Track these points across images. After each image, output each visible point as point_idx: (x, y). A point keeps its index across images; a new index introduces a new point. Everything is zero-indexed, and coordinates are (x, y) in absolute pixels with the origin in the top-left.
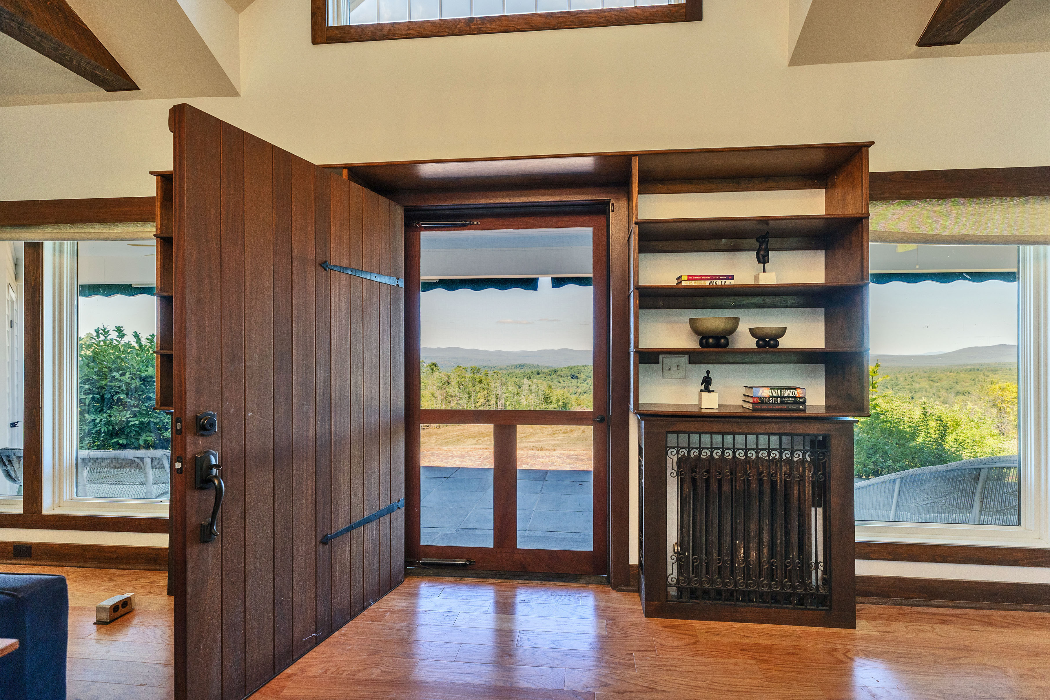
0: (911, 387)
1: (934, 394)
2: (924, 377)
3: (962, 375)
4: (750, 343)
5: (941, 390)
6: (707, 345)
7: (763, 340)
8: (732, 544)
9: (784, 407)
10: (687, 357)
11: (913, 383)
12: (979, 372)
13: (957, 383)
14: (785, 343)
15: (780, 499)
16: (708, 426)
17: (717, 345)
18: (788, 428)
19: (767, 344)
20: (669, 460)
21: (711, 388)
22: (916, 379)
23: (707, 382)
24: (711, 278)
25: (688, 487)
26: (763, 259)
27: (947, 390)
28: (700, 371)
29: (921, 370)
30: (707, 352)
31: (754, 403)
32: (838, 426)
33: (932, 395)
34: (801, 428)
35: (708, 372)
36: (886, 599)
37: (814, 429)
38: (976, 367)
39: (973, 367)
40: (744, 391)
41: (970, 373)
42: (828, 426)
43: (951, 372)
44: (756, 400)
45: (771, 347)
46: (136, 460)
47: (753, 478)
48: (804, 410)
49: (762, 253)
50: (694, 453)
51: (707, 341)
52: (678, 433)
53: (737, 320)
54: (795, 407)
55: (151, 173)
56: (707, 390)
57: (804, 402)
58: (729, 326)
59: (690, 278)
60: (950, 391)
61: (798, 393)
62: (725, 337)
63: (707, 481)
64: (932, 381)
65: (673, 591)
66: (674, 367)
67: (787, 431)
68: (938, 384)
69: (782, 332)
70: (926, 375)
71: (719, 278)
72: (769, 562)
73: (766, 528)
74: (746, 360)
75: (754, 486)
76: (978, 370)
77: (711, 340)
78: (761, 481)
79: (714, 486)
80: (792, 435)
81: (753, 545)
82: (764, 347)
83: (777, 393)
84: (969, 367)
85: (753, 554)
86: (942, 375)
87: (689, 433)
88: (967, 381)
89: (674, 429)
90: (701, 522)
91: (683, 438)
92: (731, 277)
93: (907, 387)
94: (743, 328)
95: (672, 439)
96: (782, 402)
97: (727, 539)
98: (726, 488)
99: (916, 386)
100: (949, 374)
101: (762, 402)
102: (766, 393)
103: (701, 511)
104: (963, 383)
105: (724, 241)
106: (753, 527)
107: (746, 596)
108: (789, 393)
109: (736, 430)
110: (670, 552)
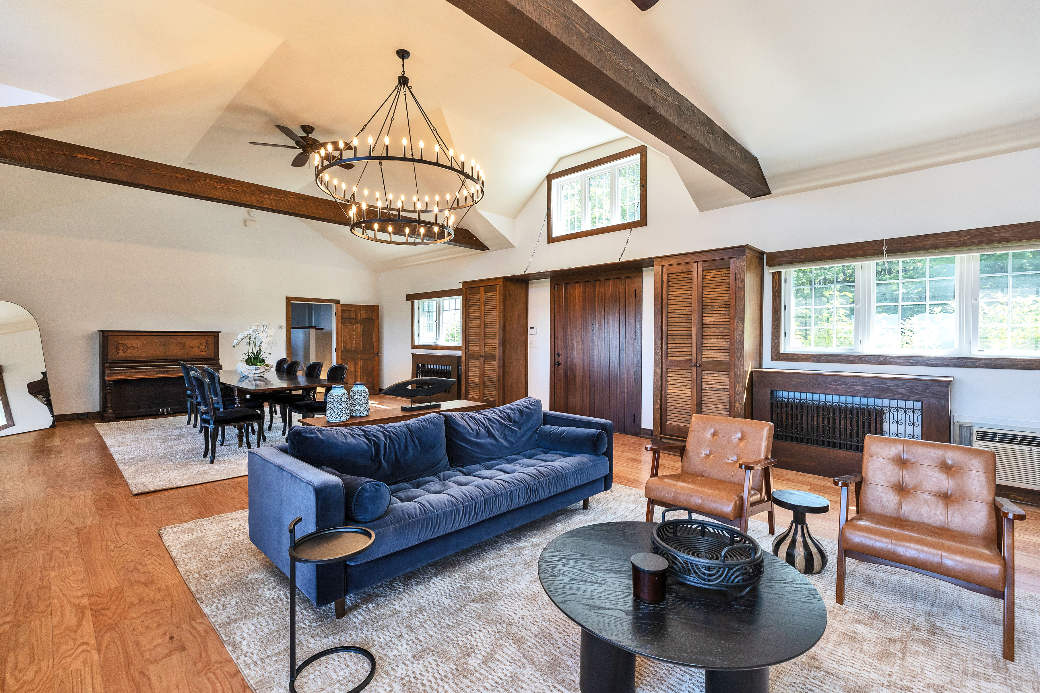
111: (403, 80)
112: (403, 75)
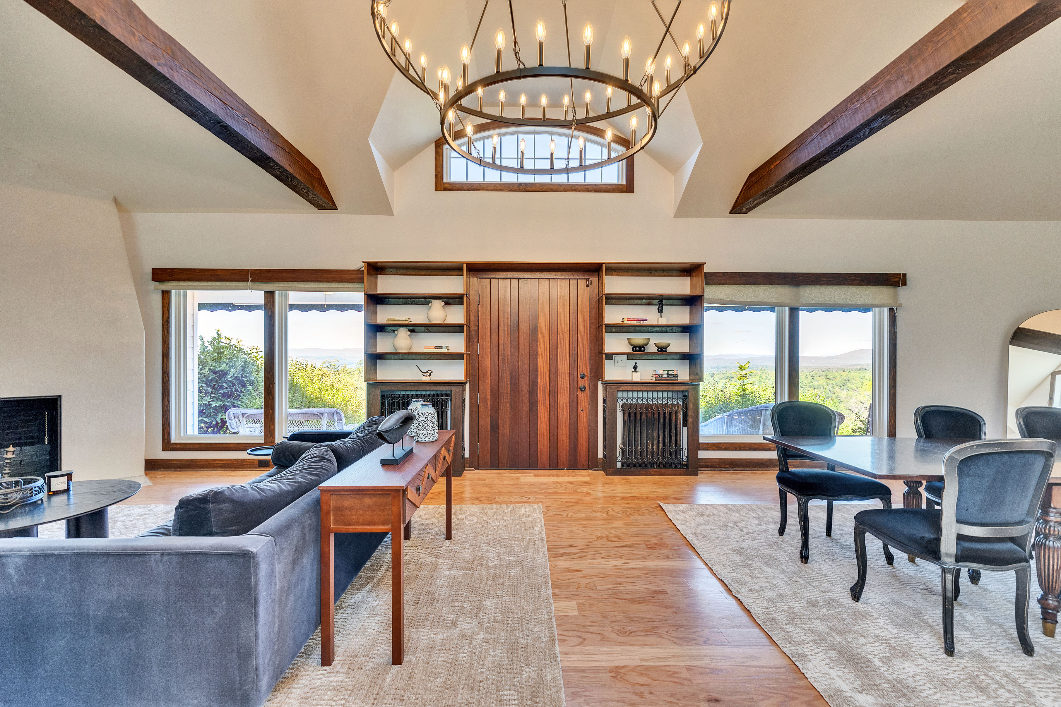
0: (811, 384)
1: (830, 391)
2: (822, 375)
3: (853, 374)
4: (655, 350)
5: (836, 387)
6: (636, 351)
7: (661, 348)
8: (647, 442)
9: (669, 378)
10: (626, 356)
11: (813, 381)
12: (867, 371)
13: (848, 380)
14: (670, 350)
15: (667, 421)
16: (635, 388)
17: (640, 351)
18: (671, 388)
19: (662, 350)
20: (618, 404)
21: (637, 371)
22: (815, 378)
23: (635, 367)
24: (638, 320)
25: (626, 417)
26: (661, 311)
27: (841, 387)
28: (632, 363)
29: (820, 370)
30: (635, 354)
31: (656, 377)
32: (692, 387)
33: (828, 391)
34: (676, 388)
35: (636, 363)
36: (715, 468)
37: (682, 388)
38: (864, 367)
39: (862, 367)
40: (652, 372)
41: (859, 372)
42: (687, 387)
43: (844, 371)
44: (657, 376)
45: (664, 352)
46: (319, 414)
47: (656, 412)
48: (678, 380)
49: (660, 308)
50: (629, 402)
51: (636, 349)
52: (622, 391)
53: (649, 339)
54: (673, 378)
55: (362, 262)
56: (635, 371)
57: (678, 377)
58: (645, 342)
59: (628, 320)
60: (843, 388)
61: (675, 372)
62: (643, 347)
63: (635, 413)
64: (829, 379)
65: (619, 465)
66: (620, 361)
67: (670, 390)
68: (833, 382)
69: (669, 345)
70: (824, 374)
71: (641, 320)
72: (662, 448)
73: (661, 435)
74: (653, 358)
75: (656, 416)
76: (866, 369)
77: (637, 348)
78: (659, 414)
79: (638, 415)
80: (672, 391)
81: (656, 442)
82: (661, 351)
83: (666, 372)
84: (859, 367)
85: (655, 446)
86: (836, 374)
87: (627, 391)
88: (856, 379)
89: (621, 389)
90: (632, 433)
91: (625, 395)
92: (646, 320)
93: (808, 385)
94: (652, 342)
95: (619, 395)
96: (668, 377)
97: (644, 440)
98: (643, 417)
99: (815, 383)
100: (842, 373)
101: (660, 377)
102: (661, 372)
103: (633, 429)
104: (853, 381)
105: (644, 300)
106: (655, 434)
107: (652, 465)
108: (671, 372)
109: (648, 390)
110: (618, 447)
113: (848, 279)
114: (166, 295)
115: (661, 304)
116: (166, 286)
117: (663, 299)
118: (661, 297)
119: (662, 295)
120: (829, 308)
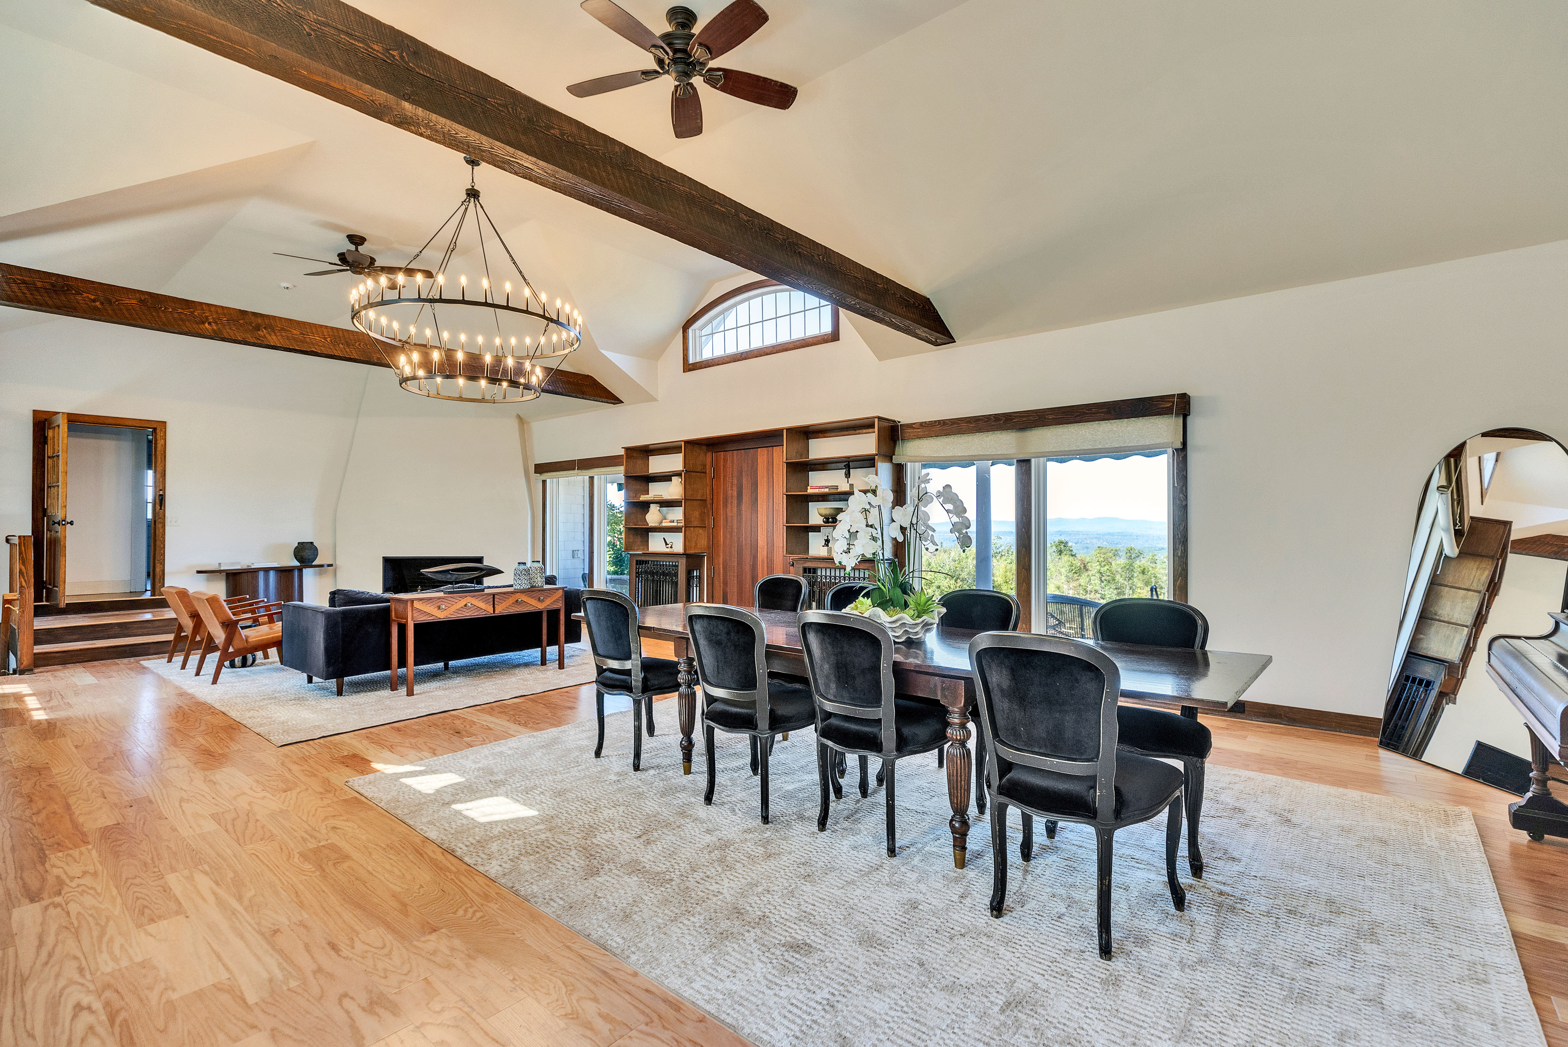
23: (827, 541)
26: (848, 475)
49: (848, 472)
51: (828, 520)
56: (826, 545)
89: (805, 565)
92: (829, 487)
105: (836, 464)
111: (473, 194)
112: (473, 186)
113: (1087, 414)
114: (544, 482)
115: (848, 468)
116: (545, 476)
117: (849, 462)
118: (847, 459)
119: (848, 457)
120: (1089, 455)
